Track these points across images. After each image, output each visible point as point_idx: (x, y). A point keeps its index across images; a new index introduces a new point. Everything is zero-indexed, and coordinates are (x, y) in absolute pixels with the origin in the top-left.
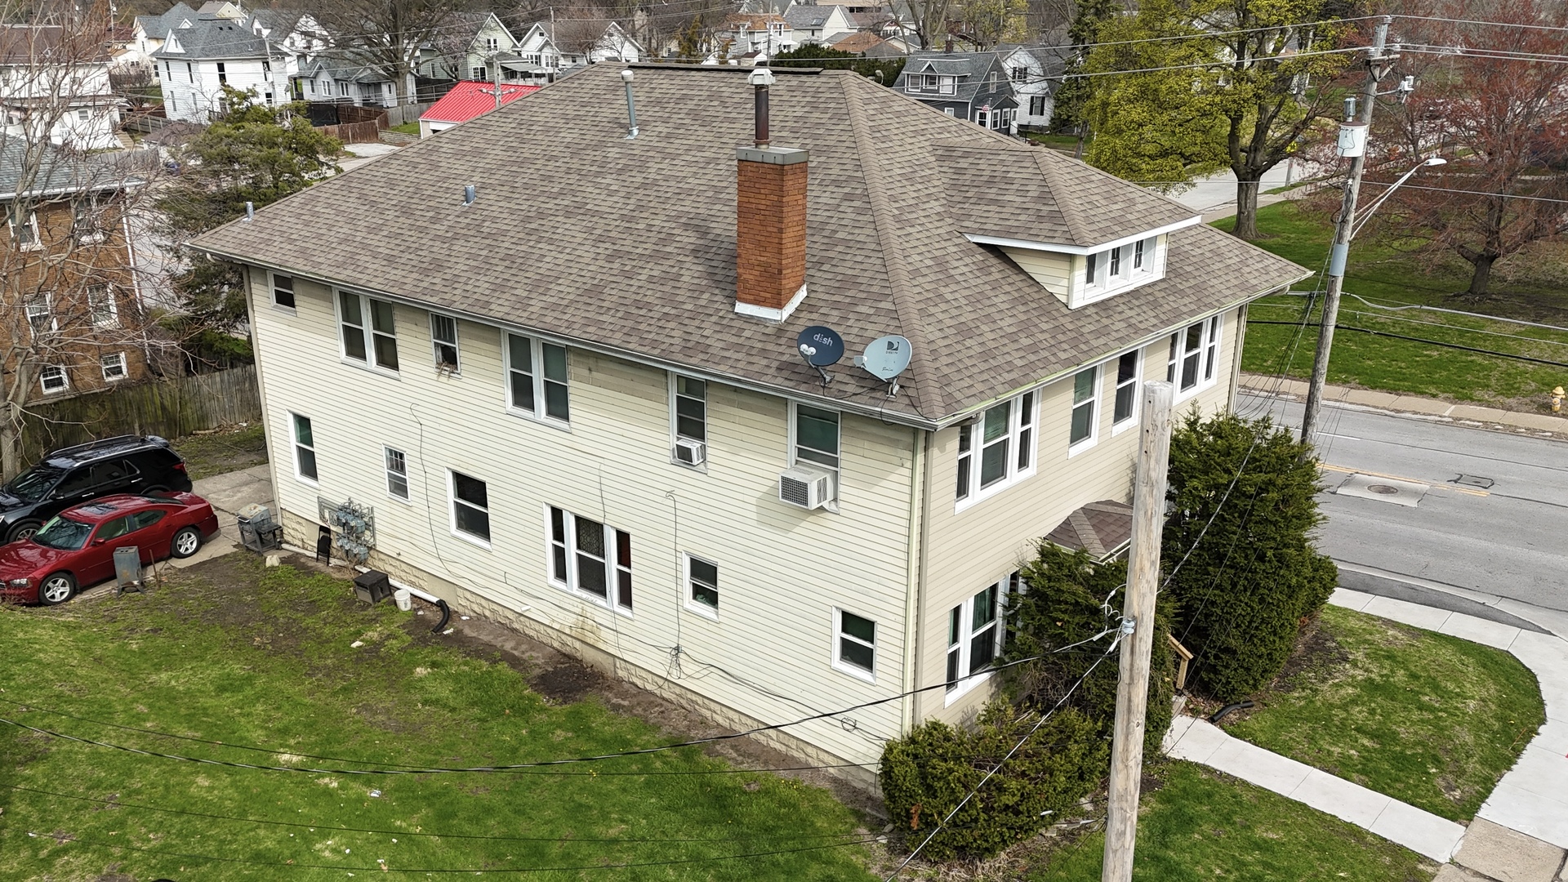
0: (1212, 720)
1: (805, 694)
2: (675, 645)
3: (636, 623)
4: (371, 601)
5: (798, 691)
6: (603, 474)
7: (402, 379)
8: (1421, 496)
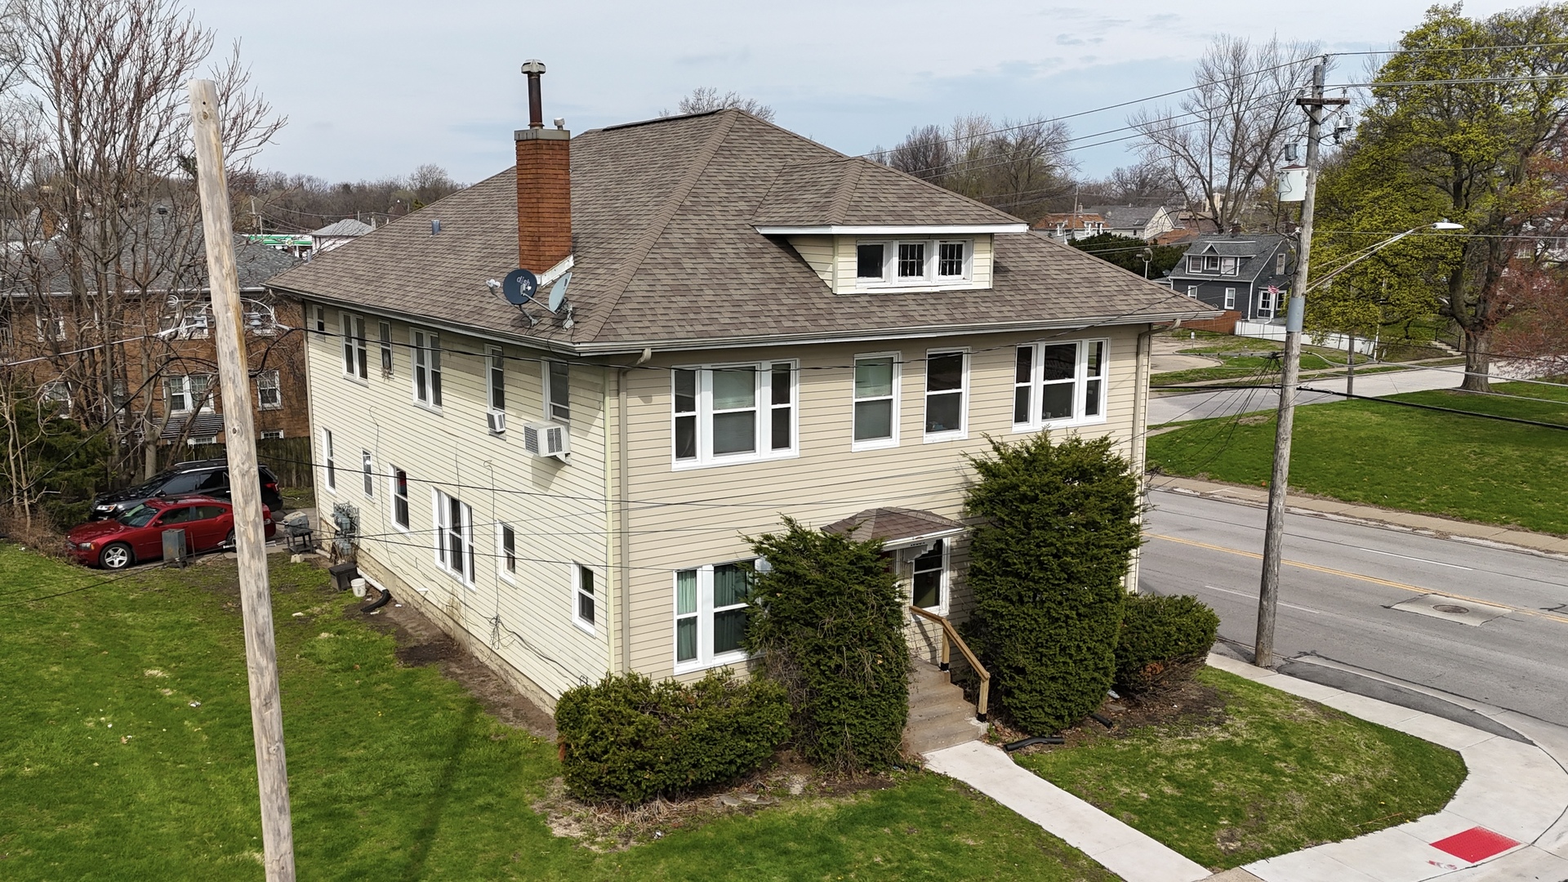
0: (1007, 748)
1: (562, 655)
2: (495, 615)
3: (477, 597)
4: (337, 588)
5: (556, 651)
6: (459, 453)
7: (370, 386)
8: (1490, 617)
